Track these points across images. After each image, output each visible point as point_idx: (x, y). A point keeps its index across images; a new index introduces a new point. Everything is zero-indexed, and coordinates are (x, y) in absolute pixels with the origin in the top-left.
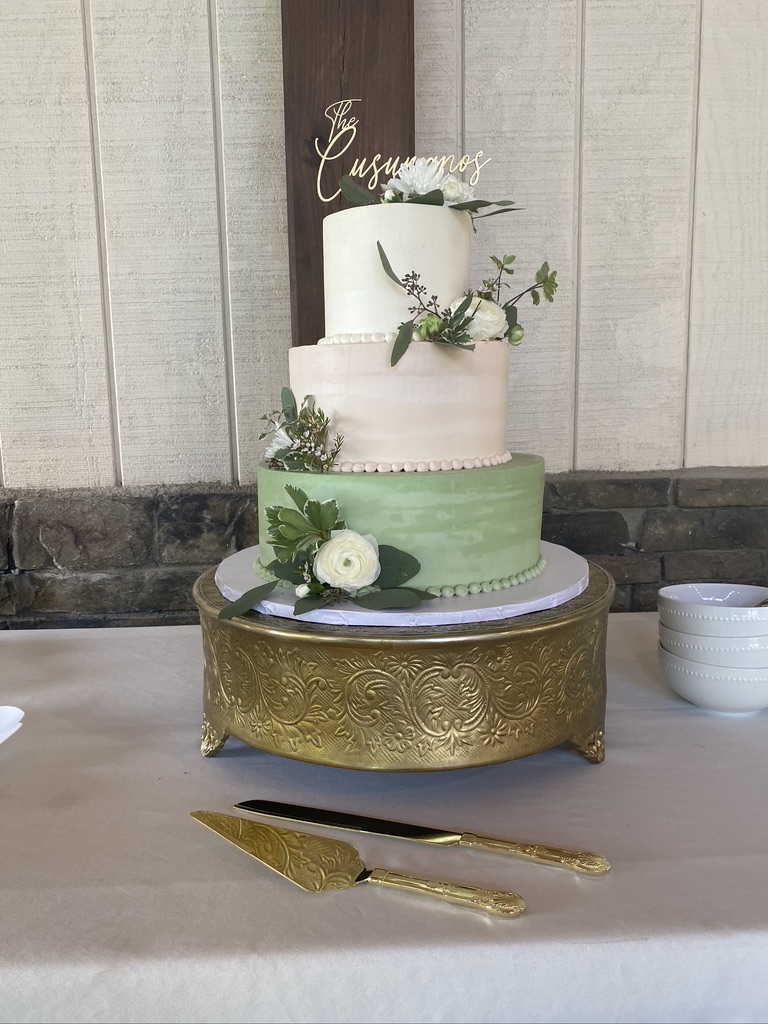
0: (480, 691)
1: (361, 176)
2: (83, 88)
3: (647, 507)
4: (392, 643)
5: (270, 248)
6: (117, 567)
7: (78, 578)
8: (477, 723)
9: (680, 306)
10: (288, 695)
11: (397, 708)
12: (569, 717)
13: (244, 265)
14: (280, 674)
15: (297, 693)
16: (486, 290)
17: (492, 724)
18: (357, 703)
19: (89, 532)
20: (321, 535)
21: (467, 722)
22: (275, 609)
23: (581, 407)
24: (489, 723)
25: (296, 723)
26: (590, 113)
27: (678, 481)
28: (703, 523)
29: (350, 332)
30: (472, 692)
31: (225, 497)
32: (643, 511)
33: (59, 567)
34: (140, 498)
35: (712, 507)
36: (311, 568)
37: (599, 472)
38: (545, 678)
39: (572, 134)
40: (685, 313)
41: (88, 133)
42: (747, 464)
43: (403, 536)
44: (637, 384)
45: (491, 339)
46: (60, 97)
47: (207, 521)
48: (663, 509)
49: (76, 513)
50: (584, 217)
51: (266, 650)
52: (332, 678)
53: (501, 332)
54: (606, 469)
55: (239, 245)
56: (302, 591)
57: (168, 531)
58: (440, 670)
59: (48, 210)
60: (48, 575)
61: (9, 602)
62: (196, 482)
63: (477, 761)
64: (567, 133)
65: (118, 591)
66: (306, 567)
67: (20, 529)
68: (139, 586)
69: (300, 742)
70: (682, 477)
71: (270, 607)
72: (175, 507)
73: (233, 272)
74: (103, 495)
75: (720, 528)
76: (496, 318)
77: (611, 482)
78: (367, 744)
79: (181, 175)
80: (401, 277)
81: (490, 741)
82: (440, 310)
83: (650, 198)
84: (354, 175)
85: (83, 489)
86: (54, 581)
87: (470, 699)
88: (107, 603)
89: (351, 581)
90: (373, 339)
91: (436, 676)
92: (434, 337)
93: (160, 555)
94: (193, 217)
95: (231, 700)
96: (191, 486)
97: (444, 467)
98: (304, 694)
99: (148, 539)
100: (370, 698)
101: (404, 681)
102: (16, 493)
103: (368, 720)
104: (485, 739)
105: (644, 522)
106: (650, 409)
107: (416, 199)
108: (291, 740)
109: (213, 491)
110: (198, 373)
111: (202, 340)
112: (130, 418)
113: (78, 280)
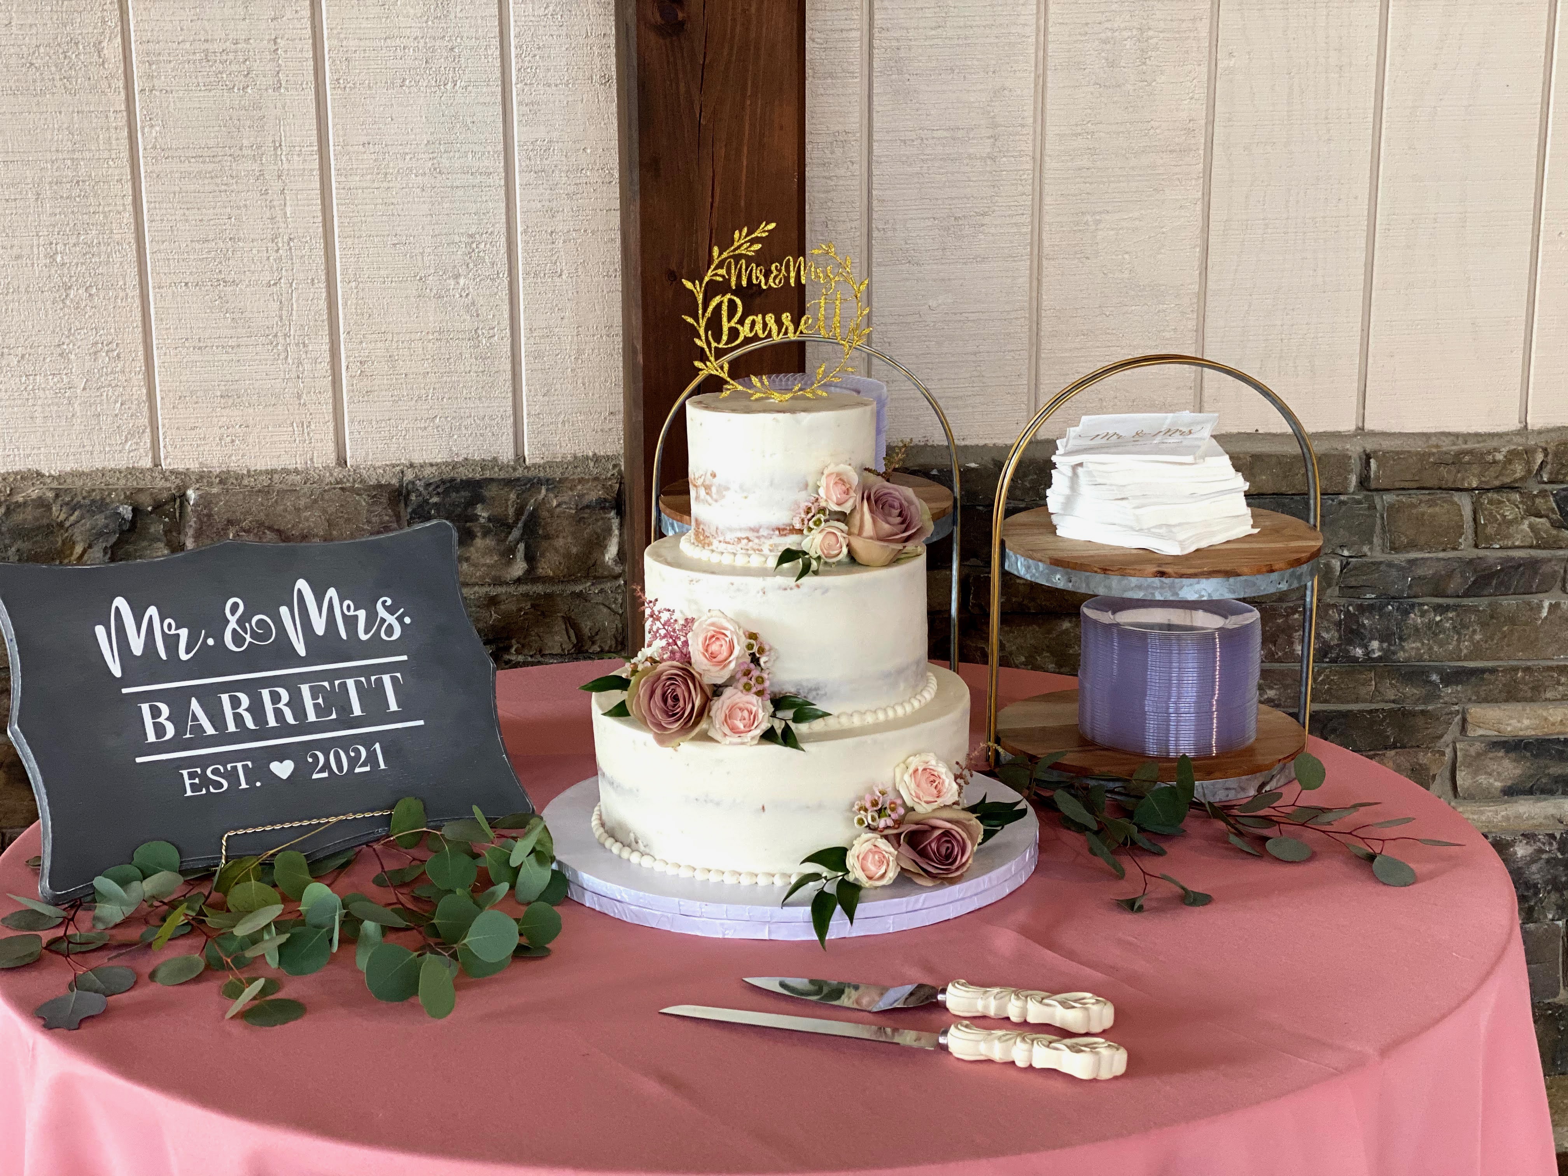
13: (540, 133)
19: (304, 537)
23: (1046, 344)
31: (509, 483)
34: (379, 486)
47: (482, 521)
49: (285, 510)
50: (1051, 61)
55: (532, 103)
59: (240, 46)
62: (461, 459)
67: (198, 532)
72: (435, 499)
73: (523, 143)
74: (321, 479)
83: (1152, 33)
85: (287, 472)
94: (462, 60)
96: (455, 466)
102: (186, 477)
109: (488, 474)
110: (468, 295)
111: (474, 246)
112: (361, 363)
113: (284, 153)
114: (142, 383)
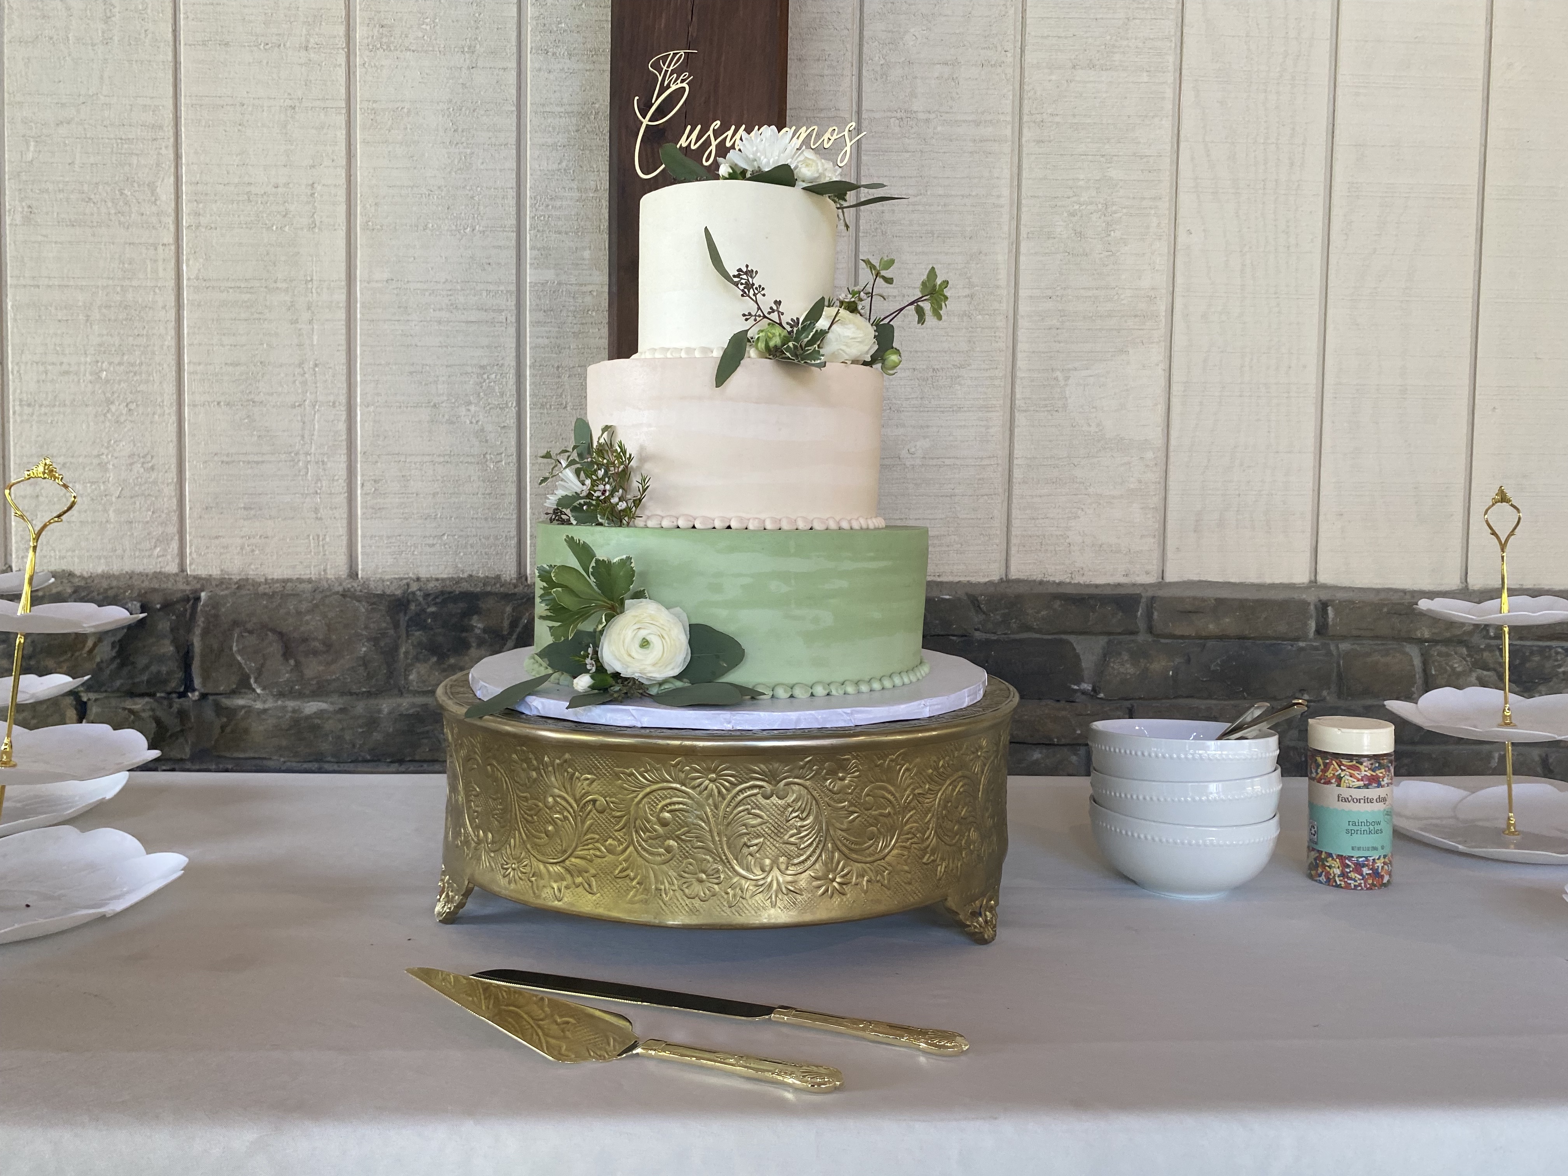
0: (816, 818)
1: (693, 147)
2: (341, 30)
3: (1109, 634)
4: (695, 746)
5: (587, 254)
6: (342, 694)
7: (284, 708)
8: (809, 863)
9: (1157, 354)
10: (553, 822)
11: (699, 838)
12: (941, 869)
13: (549, 275)
14: (545, 792)
15: (566, 818)
16: (849, 298)
17: (830, 867)
18: (645, 830)
19: (305, 640)
20: (613, 608)
21: (796, 861)
22: (544, 707)
23: (1017, 491)
24: (825, 864)
25: (563, 861)
26: (1032, 92)
27: (1153, 599)
28: (1189, 661)
29: (667, 346)
30: (803, 819)
31: (506, 597)
32: (1102, 640)
33: (259, 691)
34: (382, 596)
35: (1201, 638)
36: (596, 652)
37: (1041, 583)
38: (906, 808)
39: (1009, 118)
40: (1163, 366)
41: (343, 90)
42: (1253, 578)
43: (723, 613)
44: (1096, 460)
45: (854, 362)
46: (308, 41)
47: (477, 631)
48: (1132, 637)
49: (288, 613)
50: (1024, 231)
51: (527, 760)
52: (614, 795)
53: (867, 353)
54: (1052, 579)
55: (544, 248)
56: (583, 682)
57: (420, 644)
58: (761, 787)
59: (280, 190)
60: (241, 702)
61: (181, 740)
62: (466, 575)
63: (808, 917)
64: (1002, 118)
65: (343, 729)
66: (590, 650)
67: (205, 633)
68: (372, 722)
69: (567, 887)
70: (1160, 593)
71: (538, 705)
72: (432, 609)
73: (534, 285)
74: (329, 588)
75: (1213, 668)
76: (860, 334)
77: (1056, 597)
78: (657, 889)
79: (469, 151)
80: (732, 272)
81: (827, 890)
82: (786, 319)
83: (1114, 208)
84: (684, 145)
85: (300, 581)
86: (249, 710)
87: (799, 829)
88: (325, 746)
89: (650, 668)
90: (697, 354)
91: (755, 795)
92: (773, 353)
93: (406, 679)
94: (481, 208)
95: (478, 836)
96: (458, 581)
97: (785, 526)
98: (575, 819)
99: (390, 654)
100: (664, 823)
101: (711, 801)
102: (205, 582)
103: (660, 855)
104: (819, 887)
105: (1105, 655)
106: (1114, 497)
107: (760, 177)
108: (555, 886)
109: (489, 589)
110: (477, 422)
111: (485, 376)
112: (375, 481)
113: (315, 287)
114: (173, 494)
